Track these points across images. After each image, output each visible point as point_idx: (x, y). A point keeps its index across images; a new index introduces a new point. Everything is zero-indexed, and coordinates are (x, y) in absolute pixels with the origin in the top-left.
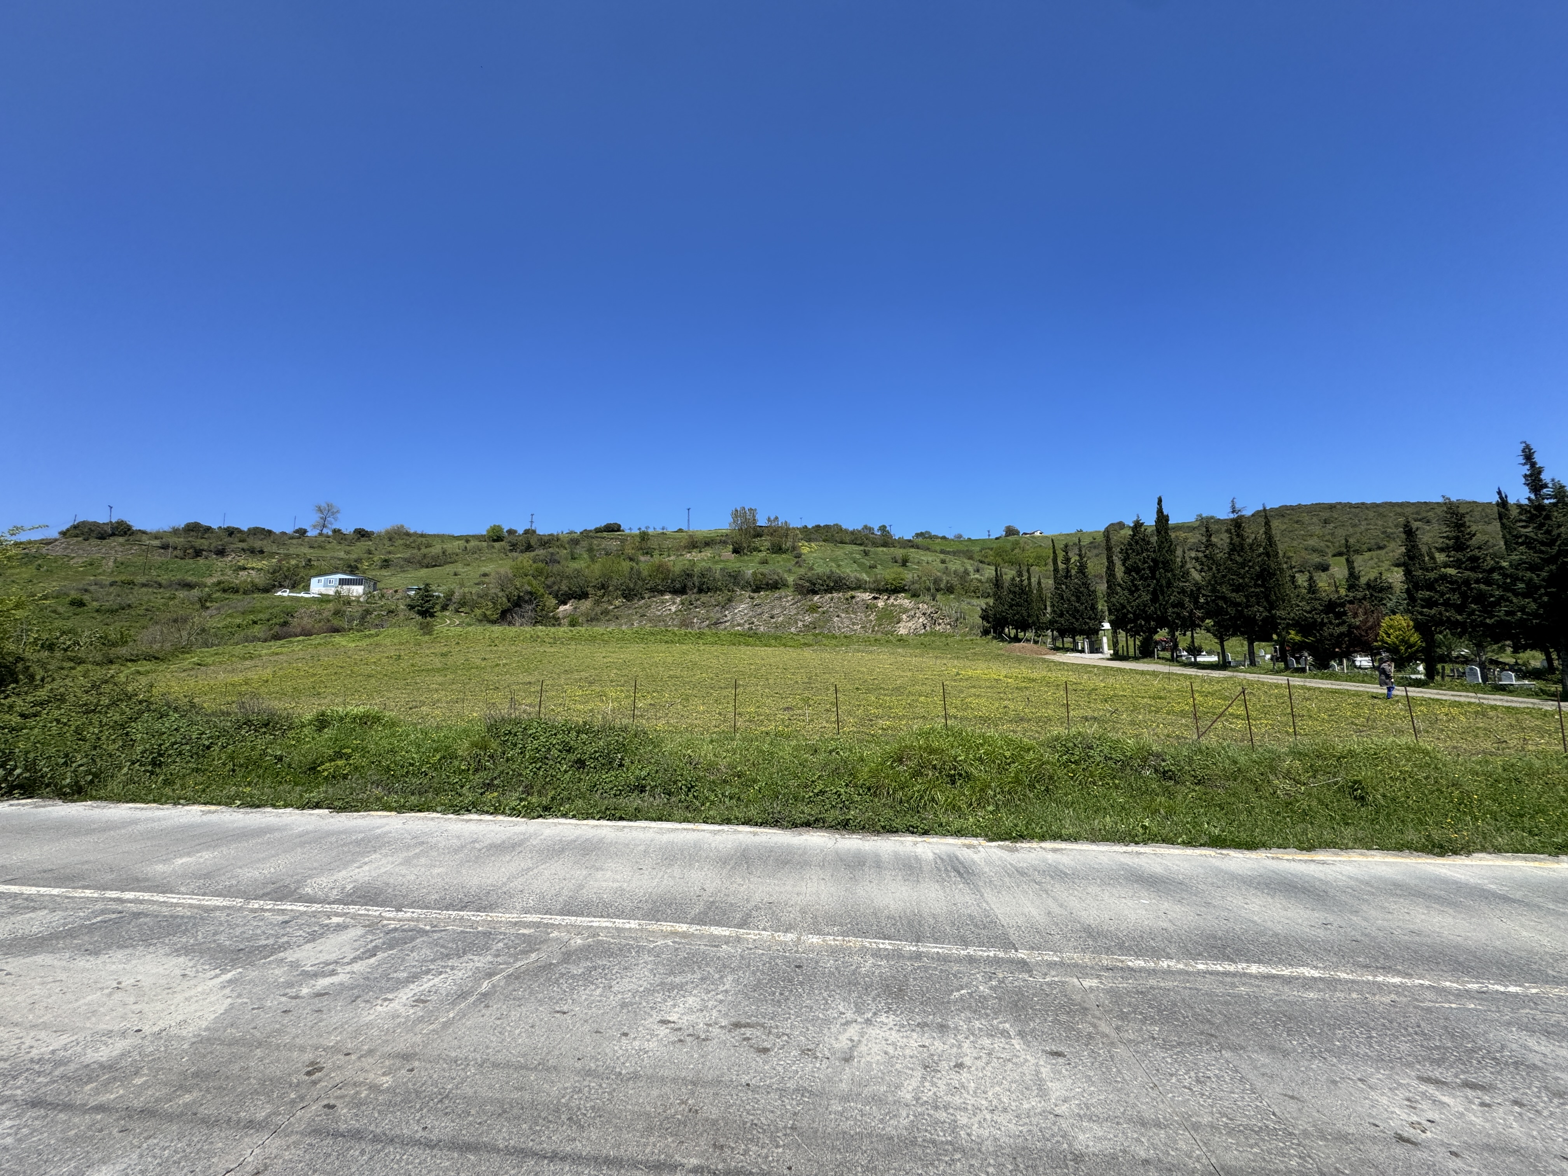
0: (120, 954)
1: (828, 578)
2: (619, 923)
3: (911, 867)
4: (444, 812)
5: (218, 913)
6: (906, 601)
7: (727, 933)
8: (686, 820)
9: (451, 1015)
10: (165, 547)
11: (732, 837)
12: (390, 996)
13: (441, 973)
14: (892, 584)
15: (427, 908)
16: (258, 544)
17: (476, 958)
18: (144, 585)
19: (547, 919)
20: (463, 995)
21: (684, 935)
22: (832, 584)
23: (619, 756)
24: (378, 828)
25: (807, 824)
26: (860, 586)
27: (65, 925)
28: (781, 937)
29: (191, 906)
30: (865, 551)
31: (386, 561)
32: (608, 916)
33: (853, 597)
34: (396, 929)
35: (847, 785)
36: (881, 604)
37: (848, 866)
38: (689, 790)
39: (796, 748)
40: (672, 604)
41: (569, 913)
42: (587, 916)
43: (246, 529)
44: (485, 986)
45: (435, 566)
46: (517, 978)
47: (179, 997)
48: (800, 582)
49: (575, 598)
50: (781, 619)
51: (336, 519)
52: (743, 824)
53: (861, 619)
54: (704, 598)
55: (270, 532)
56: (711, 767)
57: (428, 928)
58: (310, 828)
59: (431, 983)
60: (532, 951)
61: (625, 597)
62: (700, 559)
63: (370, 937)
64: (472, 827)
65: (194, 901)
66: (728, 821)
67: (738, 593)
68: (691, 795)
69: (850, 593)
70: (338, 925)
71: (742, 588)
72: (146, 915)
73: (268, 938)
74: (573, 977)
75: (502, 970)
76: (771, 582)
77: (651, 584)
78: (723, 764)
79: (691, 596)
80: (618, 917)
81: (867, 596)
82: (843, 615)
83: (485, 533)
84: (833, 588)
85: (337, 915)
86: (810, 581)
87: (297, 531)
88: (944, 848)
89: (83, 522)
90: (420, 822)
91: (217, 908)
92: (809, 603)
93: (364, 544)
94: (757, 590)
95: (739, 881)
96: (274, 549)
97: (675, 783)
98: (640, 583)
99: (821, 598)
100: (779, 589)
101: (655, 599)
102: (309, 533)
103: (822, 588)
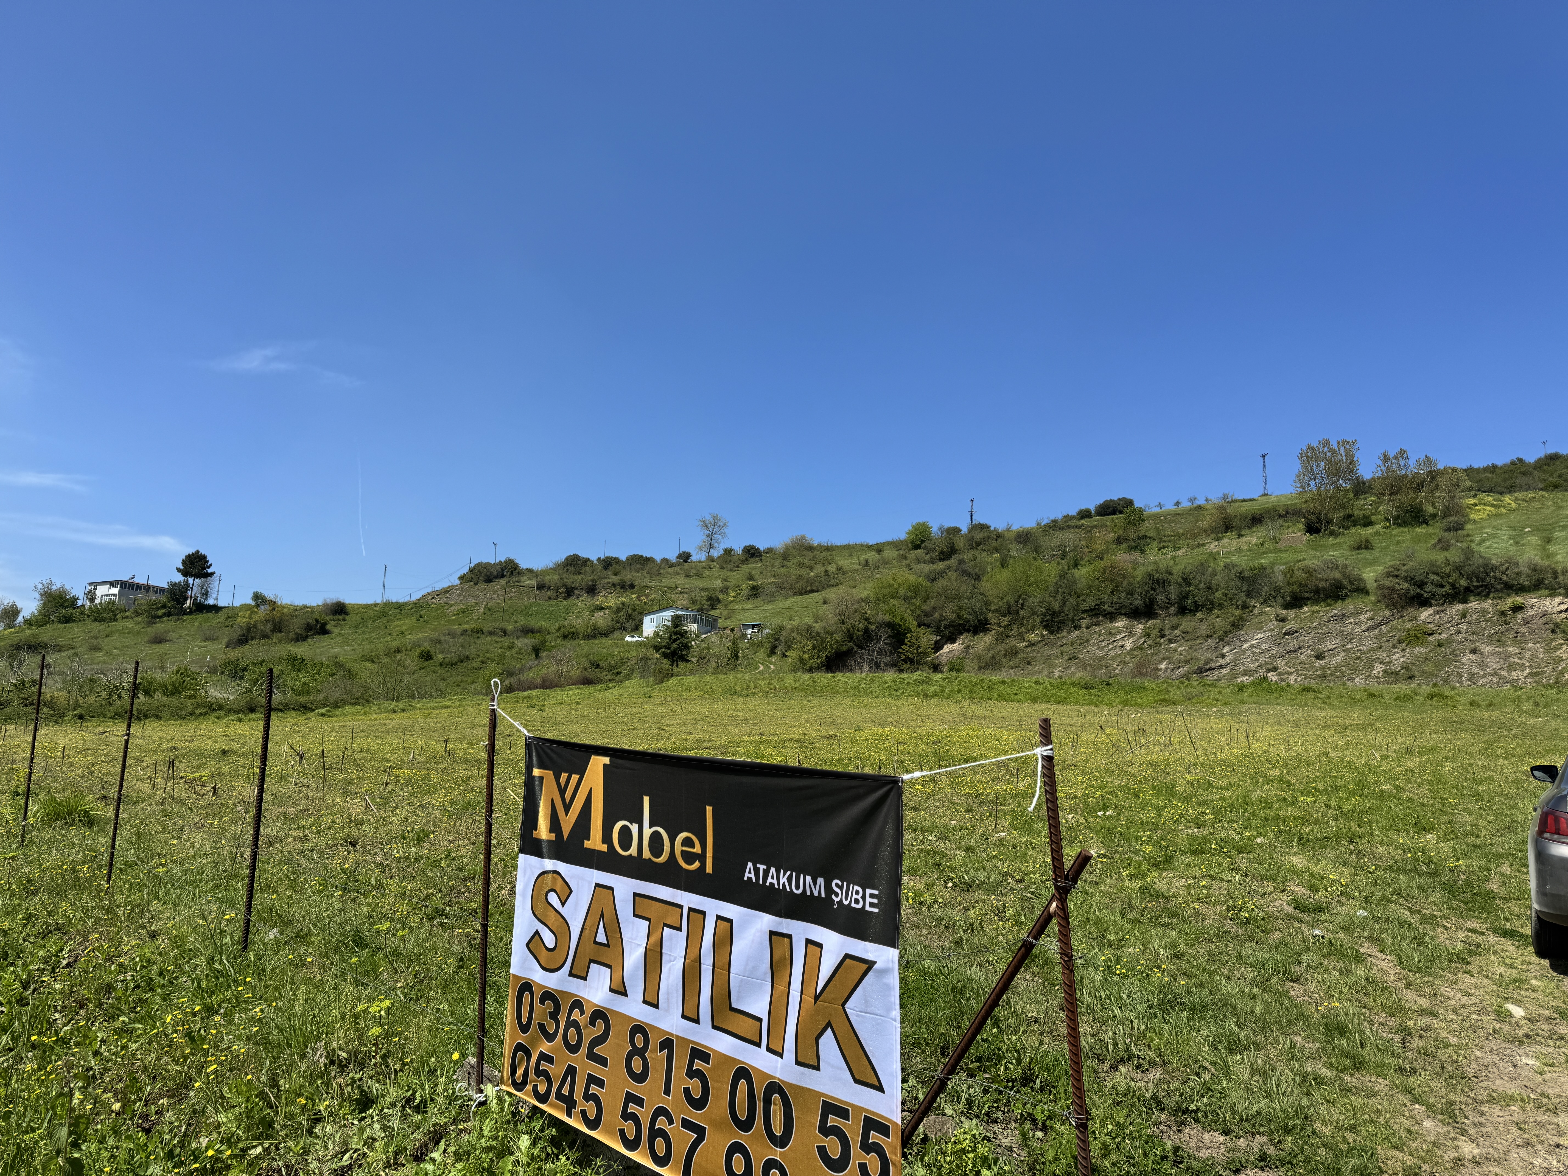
1: (1458, 568)
22: (1463, 583)
26: (1538, 583)
31: (754, 588)
33: (1517, 609)
40: (1126, 637)
43: (623, 558)
48: (1387, 583)
50: (1339, 659)
53: (1533, 657)
54: (1187, 623)
55: (648, 560)
61: (1046, 627)
67: (1256, 611)
69: (1511, 601)
71: (1265, 602)
76: (1322, 584)
77: (1090, 602)
79: (1164, 621)
81: (1557, 605)
82: (1487, 649)
83: (903, 538)
84: (1468, 590)
86: (1411, 579)
87: (679, 557)
92: (1409, 625)
93: (754, 566)
94: (1295, 602)
98: (1072, 601)
99: (1437, 612)
100: (1344, 598)
101: (1097, 629)
102: (694, 558)
103: (1440, 591)
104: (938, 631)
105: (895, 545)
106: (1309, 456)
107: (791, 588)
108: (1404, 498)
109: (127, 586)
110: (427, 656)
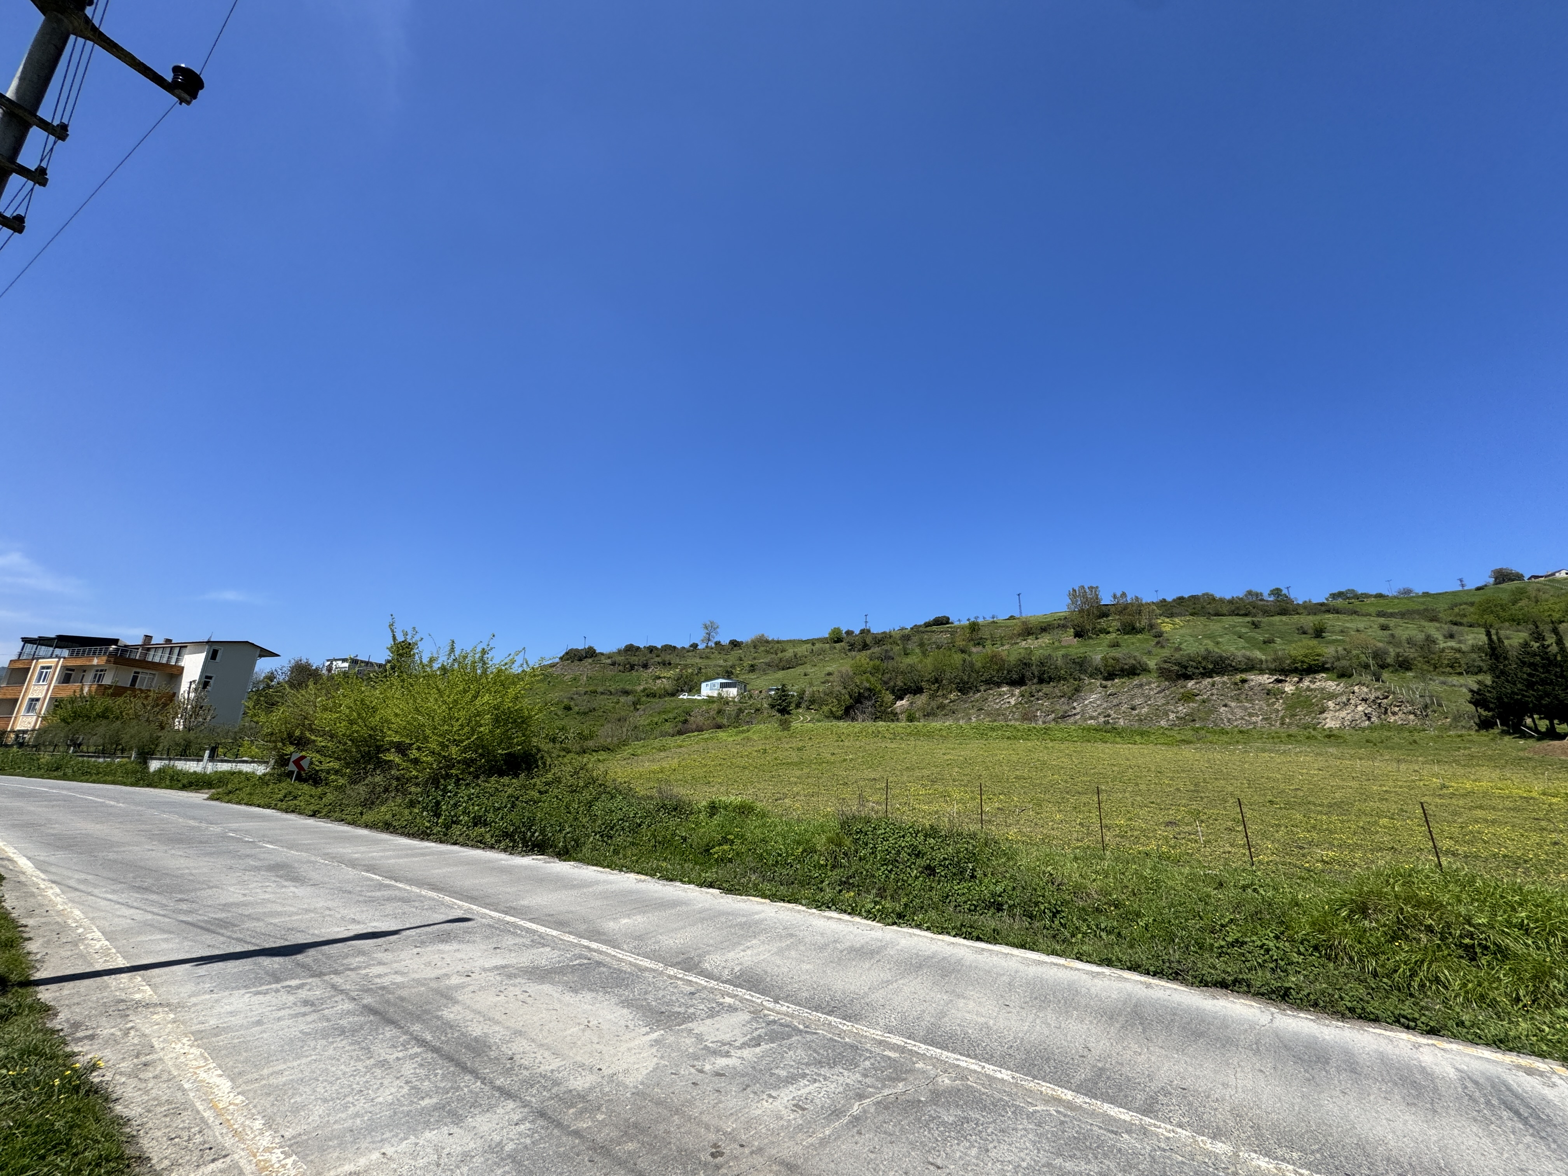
0: (589, 996)
2: (990, 1069)
3: (1414, 1084)
4: (807, 905)
5: (647, 974)
6: (1330, 683)
7: (1128, 1118)
8: (1054, 953)
9: (827, 1133)
10: (613, 664)
11: (1117, 985)
12: (774, 1094)
13: (815, 1081)
14: (1303, 662)
15: (799, 1005)
16: (667, 658)
17: (846, 1073)
18: (602, 693)
19: (911, 1044)
20: (837, 1113)
21: (1069, 1105)
22: (1211, 667)
23: (970, 865)
24: (757, 913)
25: (1223, 985)
26: (1252, 667)
27: (559, 962)
28: (1206, 1143)
29: (631, 963)
30: (1253, 623)
31: (752, 666)
32: (975, 1057)
33: (1244, 681)
34: (774, 1022)
35: (1277, 938)
36: (1289, 688)
37: (1299, 1059)
38: (1054, 916)
39: (1193, 878)
40: (1010, 697)
41: (933, 1043)
42: (953, 1051)
43: (659, 647)
44: (856, 1108)
45: (789, 668)
46: (886, 1108)
47: (625, 1046)
48: (1166, 666)
49: (911, 693)
50: (1145, 710)
51: (717, 633)
52: (1129, 969)
53: (1261, 709)
54: (1046, 689)
55: (675, 647)
56: (1078, 890)
57: (801, 1027)
58: (707, 905)
59: (807, 1090)
60: (899, 1079)
61: (960, 691)
62: (1038, 646)
63: (755, 1025)
64: (833, 925)
65: (631, 958)
66: (1108, 962)
68: (1057, 922)
69: (1238, 677)
70: (730, 1006)
71: (1091, 676)
72: (604, 966)
73: (680, 1006)
74: (944, 1123)
75: (872, 1095)
76: (1126, 667)
77: (986, 676)
78: (1093, 888)
79: (1031, 687)
80: (987, 1061)
81: (1266, 679)
82: (1233, 704)
83: (827, 636)
84: (1213, 670)
85: (729, 995)
86: (1178, 664)
87: (691, 646)
88: (1476, 1065)
89: (571, 650)
90: (788, 913)
91: (647, 969)
92: (1182, 690)
93: (738, 652)
94: (1110, 676)
95: (1135, 1047)
96: (678, 661)
97: (1037, 904)
98: (974, 675)
99: (1197, 683)
100: (1139, 675)
101: (991, 692)
102: (700, 647)
103: (1197, 671)
104: (893, 692)
105: (823, 640)
106: (1073, 594)
108: (1127, 618)
109: (354, 662)
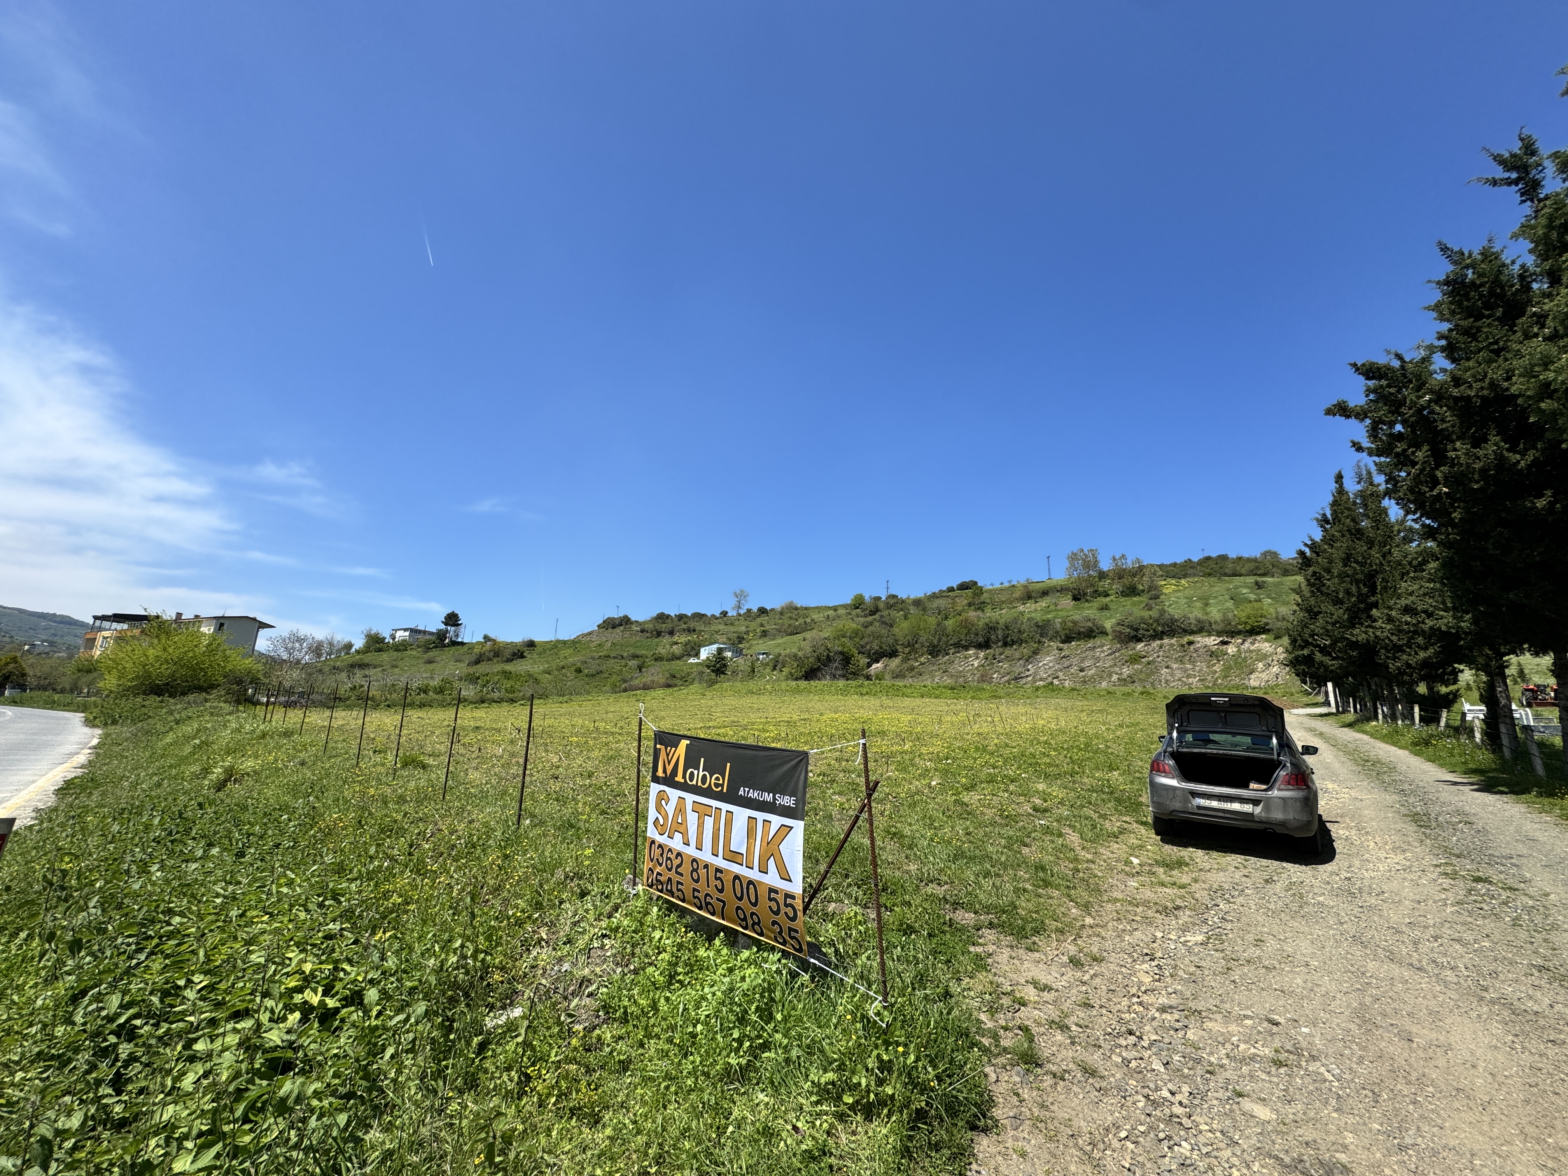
1: (1157, 621)
22: (1161, 629)
30: (1257, 583)
33: (1190, 643)
36: (1231, 650)
40: (974, 659)
43: (690, 614)
48: (1120, 628)
49: (886, 656)
50: (1092, 672)
51: (747, 601)
53: (1201, 670)
54: (1008, 651)
55: (703, 615)
61: (930, 654)
62: (1032, 610)
67: (1046, 645)
69: (1186, 640)
71: (1051, 640)
76: (1084, 630)
77: (955, 640)
79: (995, 650)
81: (1212, 641)
82: (1175, 666)
83: (849, 602)
84: (1163, 632)
86: (1130, 627)
89: (609, 618)
92: (1130, 653)
93: (764, 619)
94: (1068, 640)
96: (702, 628)
98: (944, 639)
99: (1146, 645)
100: (1094, 637)
101: (958, 655)
102: (730, 614)
103: (1147, 633)
104: (869, 656)
105: (844, 606)
106: (1073, 557)
107: (785, 631)
108: (1126, 581)
109: (414, 631)
110: (579, 671)
